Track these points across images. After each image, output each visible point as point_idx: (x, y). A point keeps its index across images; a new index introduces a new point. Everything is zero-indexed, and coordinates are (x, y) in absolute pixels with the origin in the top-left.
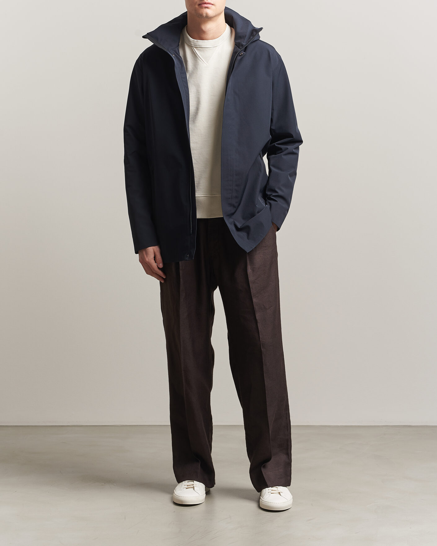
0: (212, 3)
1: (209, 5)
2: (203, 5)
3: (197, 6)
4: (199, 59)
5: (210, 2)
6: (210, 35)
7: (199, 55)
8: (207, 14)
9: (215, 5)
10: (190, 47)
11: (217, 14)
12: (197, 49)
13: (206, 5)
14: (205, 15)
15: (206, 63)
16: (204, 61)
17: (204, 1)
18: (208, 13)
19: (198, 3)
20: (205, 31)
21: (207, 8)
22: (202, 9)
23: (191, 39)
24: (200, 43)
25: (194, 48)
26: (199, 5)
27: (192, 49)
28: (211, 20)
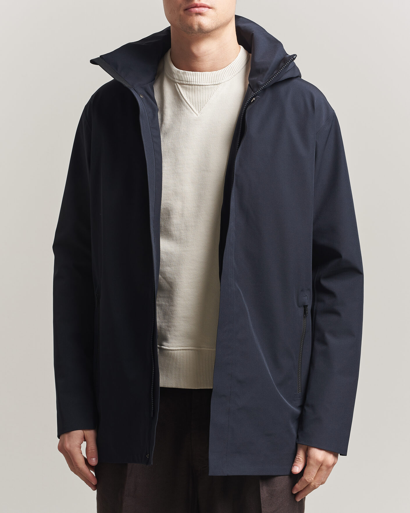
0: (208, 4)
1: (203, 9)
2: (192, 9)
3: (182, 12)
4: (184, 105)
5: (204, 3)
6: (207, 62)
7: (185, 97)
8: (200, 25)
9: (214, 9)
10: (173, 83)
11: (219, 24)
12: (183, 87)
13: (197, 9)
14: (196, 27)
15: (197, 113)
16: (194, 109)
17: (193, 3)
18: (202, 24)
19: (185, 6)
20: (199, 55)
21: (200, 14)
22: (191, 18)
23: (174, 68)
24: (190, 76)
25: (178, 85)
26: (186, 10)
27: (175, 86)
28: (210, 36)
